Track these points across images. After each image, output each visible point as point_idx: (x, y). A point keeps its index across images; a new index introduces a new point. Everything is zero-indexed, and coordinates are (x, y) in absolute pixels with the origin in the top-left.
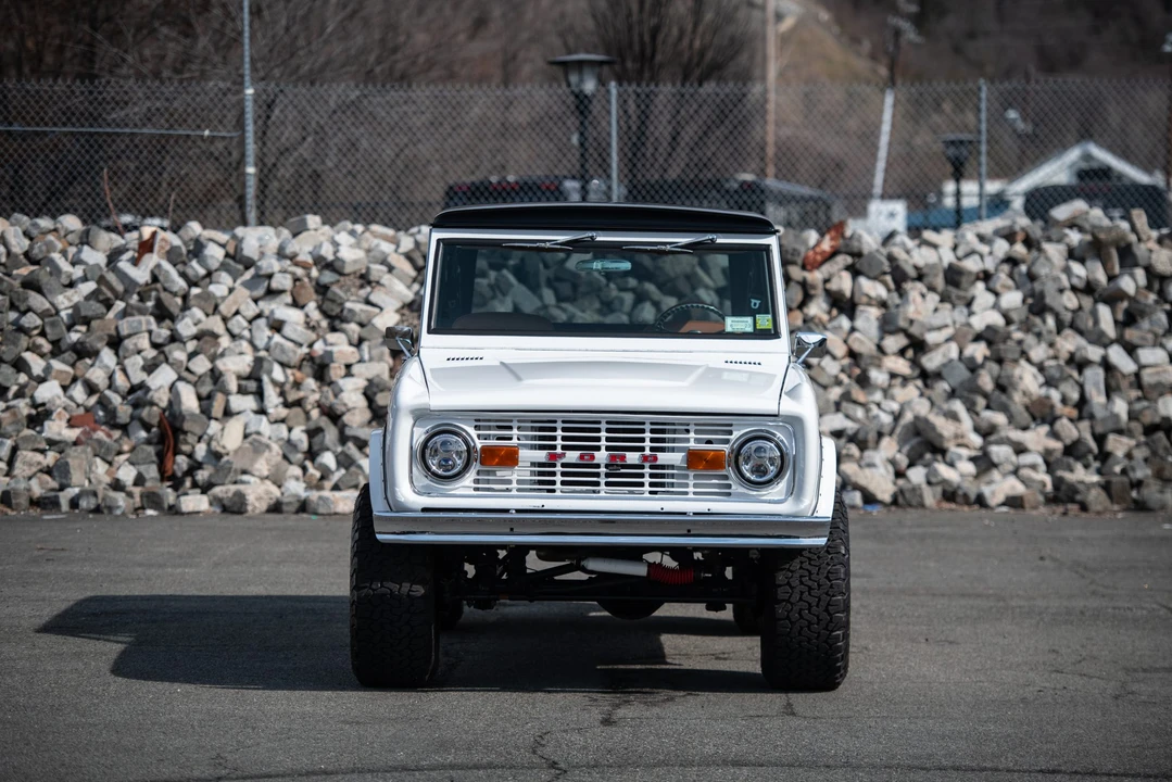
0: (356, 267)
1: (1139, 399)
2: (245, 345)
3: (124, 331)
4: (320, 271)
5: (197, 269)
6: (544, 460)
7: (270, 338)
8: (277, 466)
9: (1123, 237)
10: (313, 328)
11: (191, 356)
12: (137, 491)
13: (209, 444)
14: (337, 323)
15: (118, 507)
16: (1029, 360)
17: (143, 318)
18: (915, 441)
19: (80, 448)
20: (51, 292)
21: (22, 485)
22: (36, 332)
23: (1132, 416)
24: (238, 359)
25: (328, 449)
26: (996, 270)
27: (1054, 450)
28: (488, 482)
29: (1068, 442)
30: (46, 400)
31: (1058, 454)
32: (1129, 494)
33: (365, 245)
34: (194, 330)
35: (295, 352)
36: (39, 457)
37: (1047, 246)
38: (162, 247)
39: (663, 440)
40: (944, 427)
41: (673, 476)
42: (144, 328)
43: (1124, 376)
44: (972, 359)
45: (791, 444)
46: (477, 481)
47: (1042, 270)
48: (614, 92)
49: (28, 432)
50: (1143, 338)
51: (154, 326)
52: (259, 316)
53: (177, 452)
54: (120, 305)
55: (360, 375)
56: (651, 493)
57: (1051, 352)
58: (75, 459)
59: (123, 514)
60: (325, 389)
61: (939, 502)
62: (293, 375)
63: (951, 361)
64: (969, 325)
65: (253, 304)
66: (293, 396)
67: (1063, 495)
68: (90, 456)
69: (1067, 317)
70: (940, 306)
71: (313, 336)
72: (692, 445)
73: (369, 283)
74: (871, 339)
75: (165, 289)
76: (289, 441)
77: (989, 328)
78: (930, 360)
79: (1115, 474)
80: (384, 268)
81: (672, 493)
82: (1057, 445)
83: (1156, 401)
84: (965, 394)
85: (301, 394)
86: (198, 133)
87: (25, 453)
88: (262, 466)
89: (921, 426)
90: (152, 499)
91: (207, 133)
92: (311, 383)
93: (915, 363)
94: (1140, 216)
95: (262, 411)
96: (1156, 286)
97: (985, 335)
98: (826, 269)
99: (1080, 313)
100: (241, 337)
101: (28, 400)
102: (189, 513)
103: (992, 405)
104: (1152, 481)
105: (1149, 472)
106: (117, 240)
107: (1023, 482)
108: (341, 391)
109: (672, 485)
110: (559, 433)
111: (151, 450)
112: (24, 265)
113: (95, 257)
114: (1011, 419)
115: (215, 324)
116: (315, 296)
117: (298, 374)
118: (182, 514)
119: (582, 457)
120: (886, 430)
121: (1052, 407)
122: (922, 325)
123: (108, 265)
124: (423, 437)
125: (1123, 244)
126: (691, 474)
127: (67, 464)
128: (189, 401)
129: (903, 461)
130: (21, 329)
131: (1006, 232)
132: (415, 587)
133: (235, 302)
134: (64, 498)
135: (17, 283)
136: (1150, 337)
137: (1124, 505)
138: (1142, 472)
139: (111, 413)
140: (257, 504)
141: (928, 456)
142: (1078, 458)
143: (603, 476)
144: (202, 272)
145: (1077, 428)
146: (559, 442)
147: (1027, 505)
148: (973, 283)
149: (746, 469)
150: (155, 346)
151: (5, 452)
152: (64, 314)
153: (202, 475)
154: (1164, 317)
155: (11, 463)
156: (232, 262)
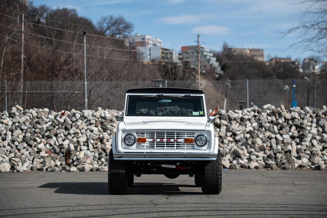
0: (109, 118)
1: (283, 146)
2: (85, 135)
3: (58, 132)
4: (101, 119)
5: (74, 119)
6: (152, 141)
7: (90, 134)
8: (92, 161)
9: (279, 111)
10: (100, 132)
11: (73, 138)
12: (61, 167)
13: (77, 157)
14: (105, 130)
15: (56, 170)
16: (259, 138)
17: (62, 130)
18: (234, 155)
19: (48, 158)
20: (42, 124)
21: (35, 166)
22: (38, 133)
23: (282, 149)
24: (83, 138)
25: (103, 158)
26: (251, 118)
27: (265, 157)
28: (139, 146)
29: (268, 155)
30: (40, 148)
31: (266, 158)
32: (282, 166)
33: (111, 114)
34: (73, 132)
35: (96, 137)
36: (39, 160)
37: (262, 113)
38: (66, 115)
39: (179, 136)
40: (241, 152)
41: (181, 144)
42: (62, 132)
43: (280, 141)
44: (246, 137)
45: (208, 137)
46: (137, 146)
47: (261, 118)
48: (166, 82)
49: (37, 155)
50: (284, 133)
51: (64, 131)
52: (88, 129)
53: (69, 158)
54: (57, 127)
55: (110, 142)
56: (176, 148)
57: (264, 136)
58: (47, 160)
59: (58, 172)
60: (102, 145)
61: (240, 168)
62: (95, 142)
63: (242, 138)
64: (246, 130)
65: (86, 126)
66: (95, 146)
67: (267, 166)
68: (50, 159)
69: (267, 128)
70: (239, 126)
71: (100, 133)
72: (186, 137)
73: (112, 122)
74: (224, 133)
75: (67, 123)
76: (94, 156)
77: (250, 130)
78: (237, 137)
79: (278, 162)
81: (181, 148)
82: (266, 156)
83: (287, 146)
84: (245, 145)
85: (97, 146)
86: (75, 92)
87: (36, 159)
88: (88, 161)
89: (235, 151)
90: (64, 169)
92: (99, 143)
93: (234, 138)
94: (282, 106)
95: (88, 149)
96: (287, 121)
97: (249, 132)
99: (270, 127)
100: (84, 134)
101: (37, 148)
103: (251, 147)
104: (287, 163)
105: (286, 161)
106: (56, 113)
107: (258, 163)
108: (106, 145)
109: (181, 146)
110: (155, 135)
111: (64, 158)
112: (36, 119)
113: (51, 117)
114: (255, 150)
115: (79, 131)
116: (100, 125)
117: (96, 142)
118: (71, 171)
119: (161, 140)
120: (228, 153)
121: (264, 148)
122: (235, 130)
123: (54, 118)
124: (124, 136)
125: (279, 112)
126: (186, 144)
127: (45, 161)
128: (72, 147)
129: (232, 159)
130: (35, 132)
131: (253, 110)
132: (123, 171)
133: (83, 126)
134: (45, 168)
135: (34, 123)
136: (285, 132)
137: (281, 168)
138: (284, 161)
139: (55, 150)
140: (87, 169)
141: (237, 158)
142: (270, 159)
143: (165, 144)
144: (75, 120)
145: (270, 152)
146: (155, 137)
147: (259, 168)
148: (246, 121)
149: (198, 142)
150: (65, 136)
151: (31, 159)
152: (45, 129)
153: (75, 163)
154: (288, 128)
155: (33, 161)
156: (82, 118)
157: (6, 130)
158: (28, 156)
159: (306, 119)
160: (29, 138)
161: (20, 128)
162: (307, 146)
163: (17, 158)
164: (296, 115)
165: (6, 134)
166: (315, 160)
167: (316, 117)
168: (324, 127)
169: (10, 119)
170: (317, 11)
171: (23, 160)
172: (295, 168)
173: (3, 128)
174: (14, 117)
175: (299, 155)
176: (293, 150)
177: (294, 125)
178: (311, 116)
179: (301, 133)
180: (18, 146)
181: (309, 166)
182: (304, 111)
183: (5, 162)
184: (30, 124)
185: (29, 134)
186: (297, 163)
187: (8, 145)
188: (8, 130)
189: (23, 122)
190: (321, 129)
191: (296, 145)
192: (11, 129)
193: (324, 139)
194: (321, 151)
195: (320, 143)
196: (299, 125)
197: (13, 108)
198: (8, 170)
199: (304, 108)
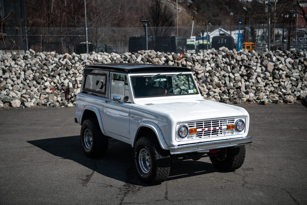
0: (101, 61)
1: (235, 83)
3: (61, 73)
4: (95, 62)
9: (232, 54)
11: (72, 77)
12: (61, 102)
13: (74, 93)
15: (57, 105)
16: (216, 76)
17: (64, 70)
19: (51, 94)
20: (48, 66)
21: (41, 101)
22: (45, 73)
23: (234, 86)
24: (80, 78)
26: (210, 60)
29: (223, 91)
30: (46, 85)
31: (221, 93)
32: (234, 101)
33: (103, 57)
34: (72, 73)
36: (45, 96)
37: (218, 55)
38: (68, 57)
40: (202, 89)
42: (64, 72)
43: (232, 78)
44: (206, 76)
47: (218, 60)
48: (147, 28)
49: (43, 91)
50: (235, 72)
51: (66, 72)
53: (69, 95)
54: (60, 68)
57: (220, 74)
59: (58, 107)
63: (203, 76)
64: (206, 70)
65: (83, 68)
67: (222, 101)
68: (53, 96)
69: (222, 68)
70: (201, 66)
73: (103, 63)
75: (68, 65)
77: (209, 70)
78: (199, 76)
79: (231, 97)
80: (106, 61)
82: (221, 91)
83: (238, 83)
84: (205, 82)
86: (78, 36)
87: (42, 95)
90: (63, 104)
91: (80, 36)
93: (197, 77)
94: (234, 49)
96: (237, 62)
98: (181, 60)
99: (225, 67)
100: (81, 74)
101: (44, 85)
102: (69, 107)
103: (210, 84)
104: (238, 98)
106: (60, 56)
107: (215, 99)
111: (64, 94)
112: (44, 61)
113: (56, 60)
114: (213, 87)
115: (76, 71)
121: (220, 84)
122: (198, 70)
123: (58, 61)
127: (49, 97)
128: (71, 85)
130: (43, 73)
131: (212, 53)
133: (80, 67)
134: (48, 104)
135: (42, 65)
136: (237, 71)
137: (233, 103)
138: (236, 97)
139: (58, 87)
142: (225, 94)
144: (74, 62)
145: (224, 88)
148: (206, 62)
150: (66, 75)
151: (39, 95)
152: (50, 70)
153: (72, 99)
154: (239, 68)
155: (40, 97)
156: (80, 60)
157: (21, 70)
158: (37, 93)
159: (252, 60)
160: (38, 77)
161: (31, 69)
162: (253, 83)
163: (27, 94)
164: (245, 57)
165: (20, 74)
166: (260, 95)
167: (260, 58)
168: (266, 66)
169: (24, 61)
171: (32, 96)
172: (244, 103)
173: (18, 68)
174: (27, 59)
175: (247, 91)
176: (242, 86)
177: (243, 65)
178: (256, 58)
179: (249, 72)
180: (29, 84)
181: (255, 100)
182: (251, 54)
183: (17, 98)
184: (39, 66)
185: (38, 74)
186: (246, 97)
187: (21, 83)
188: (22, 70)
190: (264, 69)
191: (245, 82)
192: (24, 70)
193: (266, 77)
194: (265, 87)
195: (263, 79)
196: (247, 66)
197: (27, 52)
198: (19, 105)
199: (251, 51)
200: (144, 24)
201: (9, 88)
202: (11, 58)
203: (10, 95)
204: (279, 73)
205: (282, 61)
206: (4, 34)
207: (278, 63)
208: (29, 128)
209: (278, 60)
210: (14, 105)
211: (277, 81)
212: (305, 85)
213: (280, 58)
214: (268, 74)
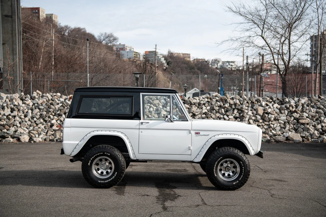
3: (67, 112)
16: (212, 117)
19: (58, 131)
20: (55, 105)
21: (48, 137)
26: (206, 103)
30: (53, 123)
36: (52, 132)
37: (213, 100)
44: (203, 117)
47: (213, 103)
49: (50, 128)
54: (66, 107)
57: (215, 116)
58: (58, 133)
63: (200, 117)
64: (202, 112)
68: (60, 132)
69: (217, 111)
70: (197, 109)
77: (205, 112)
86: (80, 81)
87: (49, 132)
91: (82, 81)
96: (231, 106)
99: (219, 110)
101: (50, 123)
106: (66, 97)
112: (51, 101)
113: (62, 100)
122: (195, 112)
123: (64, 101)
125: (225, 99)
127: (56, 134)
130: (50, 111)
131: (206, 97)
135: (49, 104)
136: (230, 114)
148: (202, 105)
151: (46, 132)
152: (57, 109)
154: (232, 111)
157: (28, 109)
158: (44, 130)
159: (244, 104)
160: (45, 115)
161: (38, 108)
163: (35, 131)
164: (238, 102)
165: (27, 112)
167: (251, 103)
168: (257, 110)
169: (31, 100)
170: (240, 30)
171: (39, 133)
173: (25, 107)
174: (34, 99)
177: (236, 108)
178: (247, 102)
179: (241, 115)
180: (36, 121)
182: (243, 99)
183: (25, 134)
184: (46, 105)
185: (45, 112)
187: (28, 121)
189: (41, 103)
190: (255, 112)
192: (31, 108)
193: (258, 119)
195: (254, 122)
196: (240, 109)
197: (34, 92)
198: (27, 140)
199: (242, 97)
200: (136, 76)
201: (17, 125)
202: (19, 98)
203: (18, 131)
204: (269, 117)
205: (270, 106)
206: (11, 77)
207: (267, 107)
208: (45, 156)
209: (267, 105)
210: (23, 140)
211: (267, 123)
212: (292, 127)
213: (268, 103)
214: (259, 117)
